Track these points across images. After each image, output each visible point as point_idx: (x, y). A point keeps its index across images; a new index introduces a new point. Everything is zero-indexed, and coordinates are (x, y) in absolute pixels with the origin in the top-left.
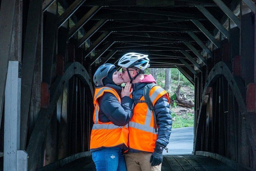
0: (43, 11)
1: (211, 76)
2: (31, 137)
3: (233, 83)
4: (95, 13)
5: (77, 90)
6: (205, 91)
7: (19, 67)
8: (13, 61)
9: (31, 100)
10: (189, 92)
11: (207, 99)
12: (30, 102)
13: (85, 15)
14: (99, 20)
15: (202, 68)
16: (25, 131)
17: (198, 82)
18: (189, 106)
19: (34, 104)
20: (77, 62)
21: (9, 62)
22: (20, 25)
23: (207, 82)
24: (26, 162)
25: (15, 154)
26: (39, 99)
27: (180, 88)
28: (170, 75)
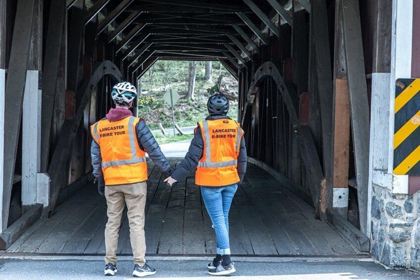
0: (68, 7)
1: (258, 75)
2: (54, 155)
3: (283, 89)
4: (128, 6)
5: (107, 91)
6: (250, 91)
7: (39, 77)
8: (32, 71)
9: (53, 110)
10: (232, 83)
11: (253, 99)
12: (53, 112)
13: (117, 8)
14: (132, 11)
15: (248, 63)
16: (46, 149)
17: (243, 78)
18: (231, 98)
19: (57, 114)
20: (108, 61)
21: (28, 71)
22: (40, 28)
23: (254, 81)
24: (48, 187)
25: (35, 178)
26: (63, 110)
27: (221, 78)
28: (211, 66)
